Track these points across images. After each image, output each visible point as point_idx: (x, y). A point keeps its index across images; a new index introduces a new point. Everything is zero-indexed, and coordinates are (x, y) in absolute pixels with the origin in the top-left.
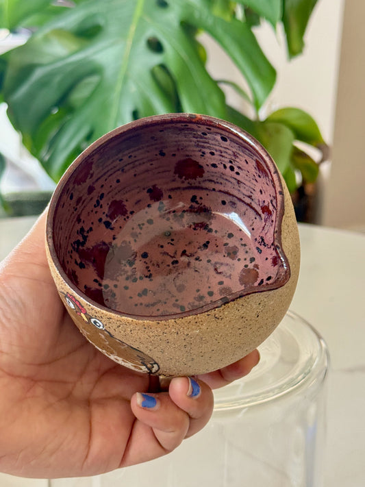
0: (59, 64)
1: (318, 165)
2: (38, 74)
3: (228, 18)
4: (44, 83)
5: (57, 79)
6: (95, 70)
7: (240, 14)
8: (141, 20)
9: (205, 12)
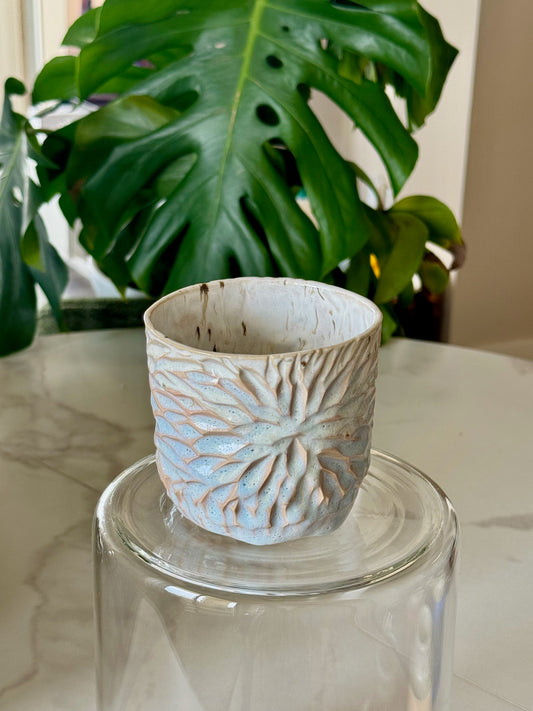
0: (145, 141)
1: (448, 272)
2: (119, 153)
3: (358, 80)
4: (126, 164)
5: (142, 160)
6: (190, 149)
7: (372, 75)
8: (247, 83)
9: (329, 72)
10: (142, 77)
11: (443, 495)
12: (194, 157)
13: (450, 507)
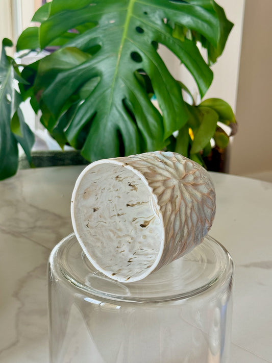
1: (228, 137)
2: (60, 76)
3: (182, 39)
4: (64, 82)
5: (72, 80)
6: (97, 74)
7: (190, 37)
8: (126, 41)
9: (168, 35)
10: (72, 37)
11: (226, 251)
12: (99, 78)
13: (230, 257)
